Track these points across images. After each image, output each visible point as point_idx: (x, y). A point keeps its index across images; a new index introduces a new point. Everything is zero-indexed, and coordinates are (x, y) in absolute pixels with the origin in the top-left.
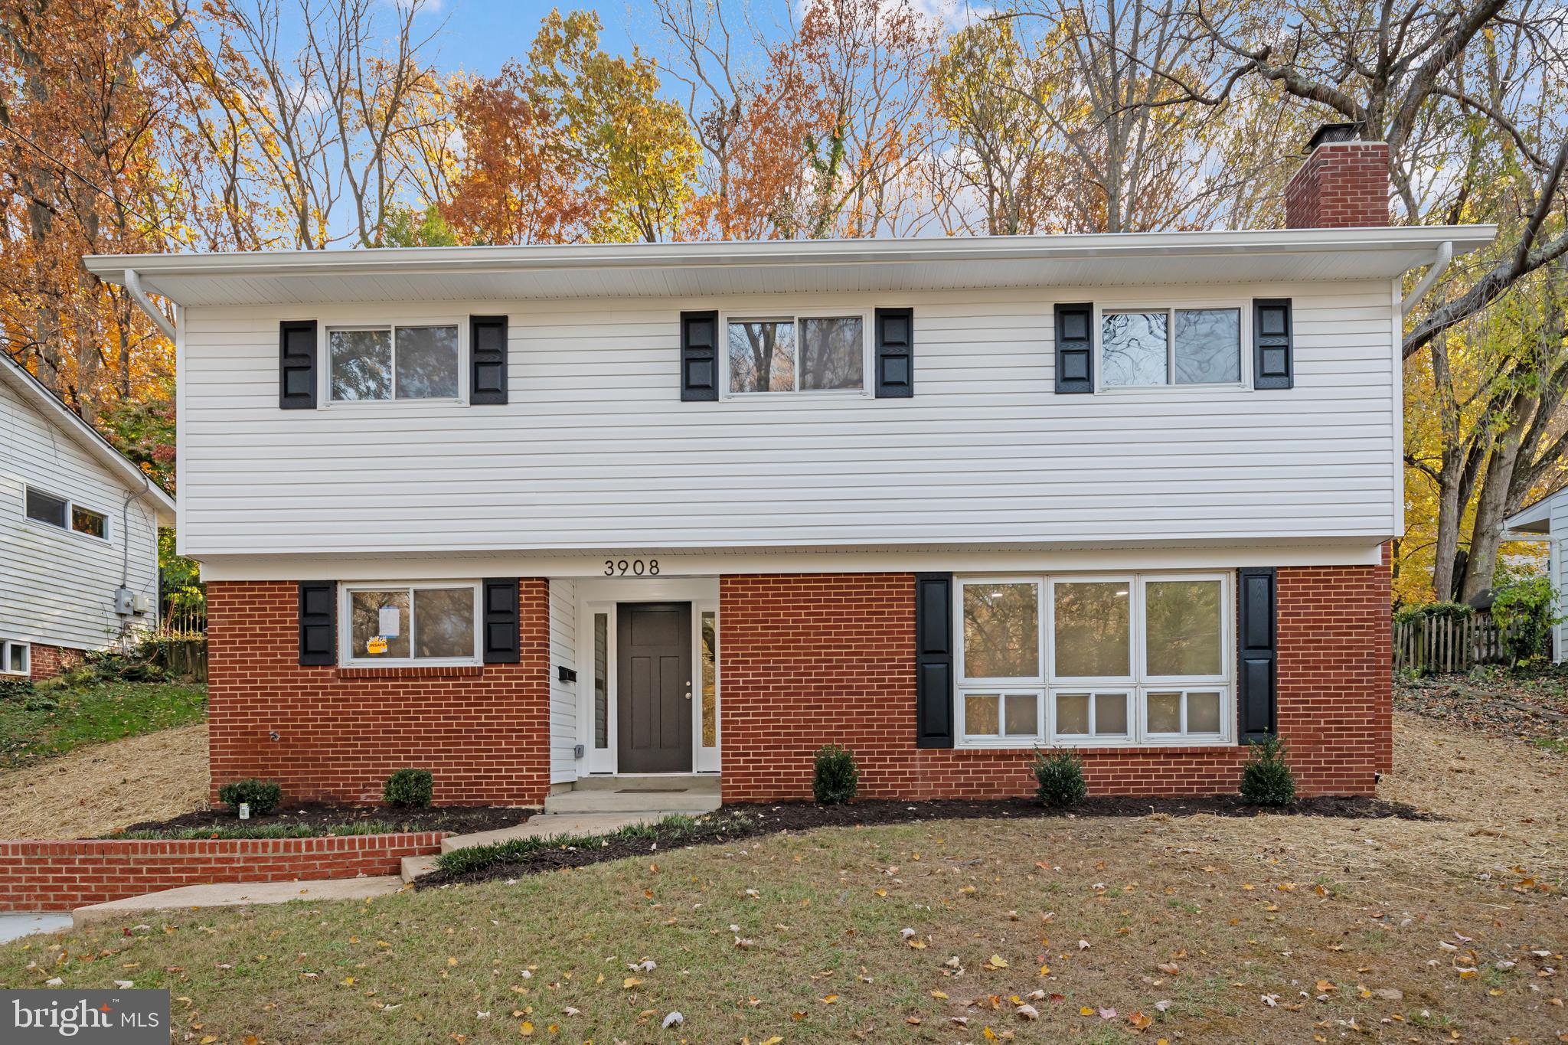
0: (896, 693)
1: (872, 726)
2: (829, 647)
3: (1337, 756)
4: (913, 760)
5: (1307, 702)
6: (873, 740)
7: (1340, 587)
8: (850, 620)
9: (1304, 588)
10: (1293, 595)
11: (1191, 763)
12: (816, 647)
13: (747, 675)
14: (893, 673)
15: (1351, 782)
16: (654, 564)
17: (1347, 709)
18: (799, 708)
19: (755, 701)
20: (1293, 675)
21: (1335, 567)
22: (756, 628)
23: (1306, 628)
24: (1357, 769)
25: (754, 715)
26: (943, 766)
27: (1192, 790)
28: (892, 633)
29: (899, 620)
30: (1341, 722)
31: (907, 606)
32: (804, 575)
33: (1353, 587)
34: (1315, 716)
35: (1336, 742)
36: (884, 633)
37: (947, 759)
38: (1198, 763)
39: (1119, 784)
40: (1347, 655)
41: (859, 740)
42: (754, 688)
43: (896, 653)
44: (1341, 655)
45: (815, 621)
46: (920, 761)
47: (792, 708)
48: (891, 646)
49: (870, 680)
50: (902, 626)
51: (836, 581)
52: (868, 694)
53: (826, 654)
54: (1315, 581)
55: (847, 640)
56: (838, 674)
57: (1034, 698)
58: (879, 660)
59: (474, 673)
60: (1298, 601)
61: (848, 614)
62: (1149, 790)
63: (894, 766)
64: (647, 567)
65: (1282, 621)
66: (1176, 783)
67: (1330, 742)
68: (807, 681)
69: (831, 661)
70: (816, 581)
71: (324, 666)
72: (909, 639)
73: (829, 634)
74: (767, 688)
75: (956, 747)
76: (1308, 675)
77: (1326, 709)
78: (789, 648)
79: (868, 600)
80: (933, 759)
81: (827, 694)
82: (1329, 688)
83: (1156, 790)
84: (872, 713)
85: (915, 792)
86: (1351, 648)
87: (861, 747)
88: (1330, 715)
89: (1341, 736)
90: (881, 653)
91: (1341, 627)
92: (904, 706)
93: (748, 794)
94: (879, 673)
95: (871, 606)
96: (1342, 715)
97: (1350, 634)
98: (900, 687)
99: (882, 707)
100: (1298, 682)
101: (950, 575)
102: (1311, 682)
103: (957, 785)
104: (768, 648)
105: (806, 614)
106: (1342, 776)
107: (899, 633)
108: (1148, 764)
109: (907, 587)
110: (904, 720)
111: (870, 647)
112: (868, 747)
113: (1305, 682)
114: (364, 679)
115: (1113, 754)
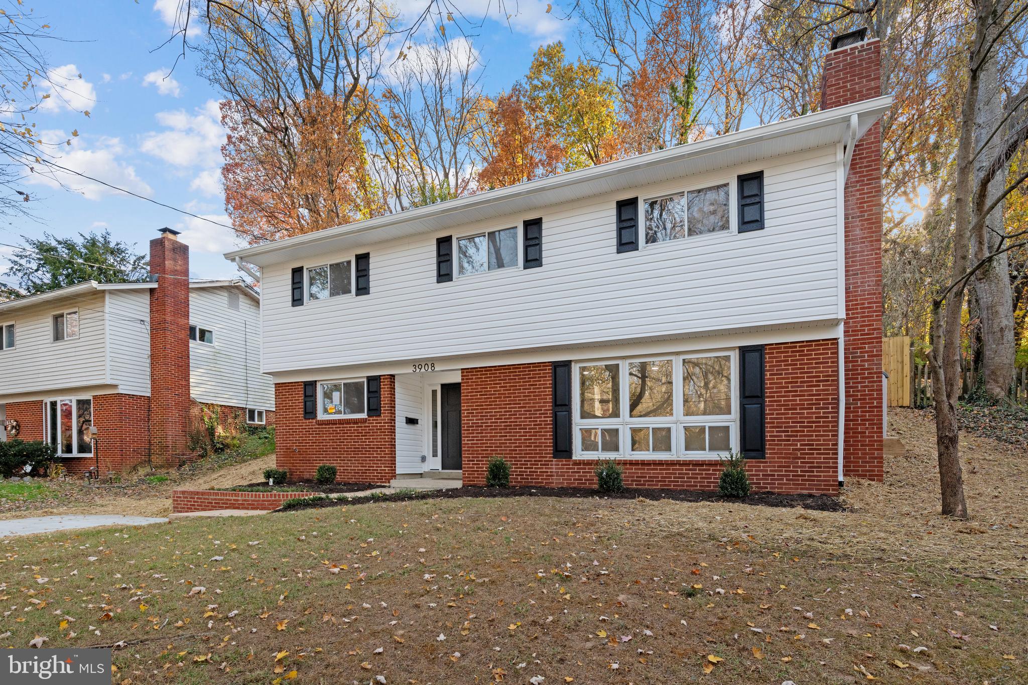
0: (542, 428)
1: (531, 446)
2: (510, 404)
3: (810, 467)
4: (552, 465)
5: (788, 431)
6: (532, 454)
7: (811, 355)
8: (520, 389)
9: (785, 357)
10: (777, 362)
11: (709, 470)
12: (504, 404)
13: (473, 420)
14: (541, 417)
15: (820, 485)
16: (433, 365)
17: (816, 436)
18: (497, 436)
19: (477, 433)
20: (777, 414)
21: (807, 341)
22: (477, 395)
23: (786, 383)
24: (824, 476)
25: (477, 440)
26: (567, 469)
27: (710, 486)
28: (541, 395)
29: (544, 388)
30: (813, 445)
31: (548, 380)
32: (499, 366)
33: (821, 354)
34: (794, 440)
35: (809, 458)
36: (537, 396)
37: (569, 465)
38: (713, 470)
39: (665, 481)
40: (816, 400)
41: (525, 454)
42: (476, 427)
43: (543, 407)
44: (812, 400)
45: (504, 390)
46: (555, 466)
47: (493, 436)
48: (540, 403)
49: (530, 421)
50: (546, 391)
51: (513, 368)
52: (529, 429)
53: (509, 408)
54: (792, 352)
55: (519, 400)
56: (515, 418)
57: (617, 430)
58: (535, 411)
59: (363, 421)
60: (781, 366)
61: (519, 386)
62: (683, 486)
63: (542, 468)
64: (430, 367)
65: (769, 379)
66: (700, 482)
67: (804, 458)
68: (501, 422)
69: (511, 411)
70: (504, 369)
71: (312, 419)
72: (549, 399)
73: (511, 397)
74: (482, 426)
75: (574, 458)
76: (788, 414)
77: (801, 436)
78: (492, 405)
79: (529, 378)
80: (562, 465)
81: (510, 429)
82: (804, 422)
83: (687, 486)
84: (531, 439)
85: (553, 483)
86: (819, 395)
87: (526, 457)
88: (804, 440)
89: (813, 454)
90: (535, 407)
91: (812, 381)
92: (547, 435)
93: (474, 481)
94: (534, 418)
95: (530, 381)
96: (812, 440)
97: (819, 386)
98: (545, 425)
99: (536, 436)
100: (781, 418)
101: (570, 361)
102: (790, 418)
103: (574, 480)
104: (482, 405)
105: (500, 387)
106: (813, 481)
107: (544, 395)
108: (682, 469)
109: (549, 370)
110: (547, 443)
111: (530, 403)
112: (529, 457)
113: (786, 418)
114: (325, 424)
115: (660, 463)
